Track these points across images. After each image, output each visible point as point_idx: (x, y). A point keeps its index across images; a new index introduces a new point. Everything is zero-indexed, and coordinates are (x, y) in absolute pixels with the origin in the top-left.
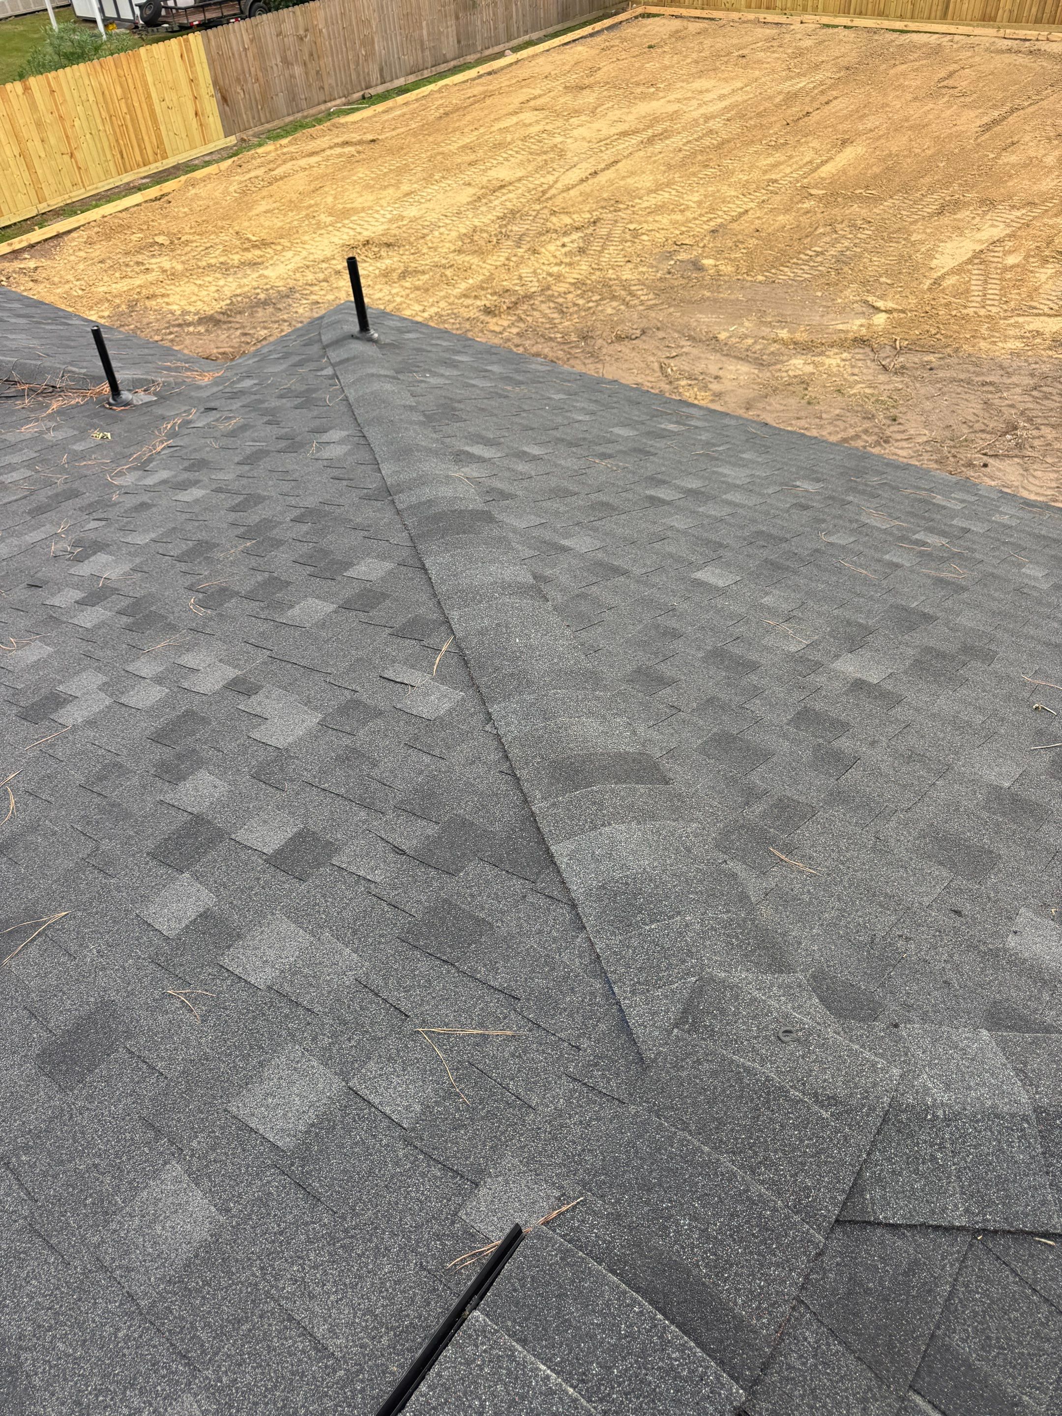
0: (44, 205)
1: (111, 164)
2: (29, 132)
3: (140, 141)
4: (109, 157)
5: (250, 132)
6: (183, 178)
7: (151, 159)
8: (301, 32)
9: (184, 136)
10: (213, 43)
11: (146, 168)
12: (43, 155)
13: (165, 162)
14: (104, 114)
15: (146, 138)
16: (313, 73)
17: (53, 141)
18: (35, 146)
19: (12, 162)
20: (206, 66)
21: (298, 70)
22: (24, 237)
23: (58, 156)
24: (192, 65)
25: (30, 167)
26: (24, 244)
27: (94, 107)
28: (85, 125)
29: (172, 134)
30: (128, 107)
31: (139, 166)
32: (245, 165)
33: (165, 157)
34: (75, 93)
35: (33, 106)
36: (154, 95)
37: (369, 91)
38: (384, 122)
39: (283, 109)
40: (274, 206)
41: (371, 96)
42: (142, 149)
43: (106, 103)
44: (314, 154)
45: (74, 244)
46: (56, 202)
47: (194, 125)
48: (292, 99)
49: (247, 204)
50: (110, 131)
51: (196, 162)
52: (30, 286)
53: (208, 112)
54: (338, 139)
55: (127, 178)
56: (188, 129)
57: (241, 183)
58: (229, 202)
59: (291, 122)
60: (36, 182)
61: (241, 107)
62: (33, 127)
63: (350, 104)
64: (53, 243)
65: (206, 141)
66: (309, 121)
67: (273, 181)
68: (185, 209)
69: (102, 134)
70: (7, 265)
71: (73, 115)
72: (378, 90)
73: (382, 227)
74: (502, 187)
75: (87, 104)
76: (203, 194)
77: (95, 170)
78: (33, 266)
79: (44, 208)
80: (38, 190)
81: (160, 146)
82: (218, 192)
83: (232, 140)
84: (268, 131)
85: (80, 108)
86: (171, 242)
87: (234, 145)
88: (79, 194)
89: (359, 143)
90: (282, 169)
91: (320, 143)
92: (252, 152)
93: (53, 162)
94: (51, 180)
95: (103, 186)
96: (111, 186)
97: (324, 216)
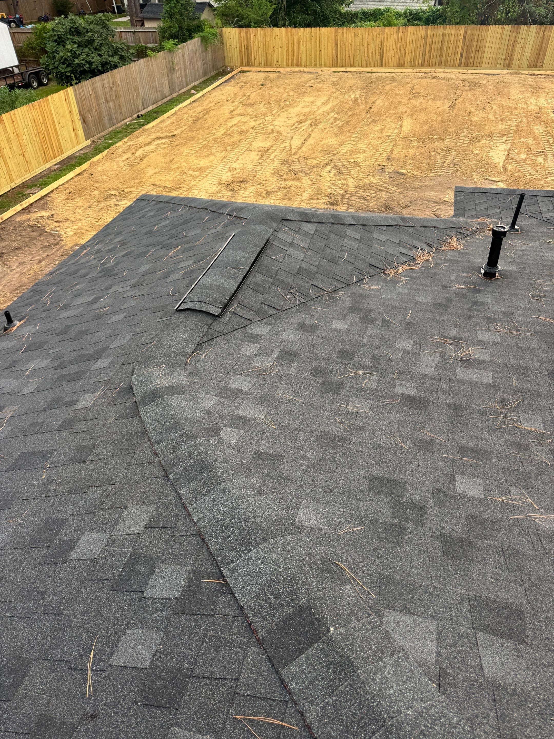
3: (52, 145)
4: (39, 154)
5: (96, 137)
7: (57, 154)
8: (111, 86)
9: (69, 141)
10: (77, 92)
11: (55, 160)
14: (36, 132)
16: (117, 106)
17: (15, 149)
18: (7, 152)
20: (76, 104)
21: (111, 104)
23: (17, 156)
24: (70, 104)
25: (6, 163)
26: (27, 204)
27: (31, 129)
28: (28, 139)
29: (64, 141)
31: (52, 159)
33: (62, 153)
34: (23, 121)
35: (5, 130)
36: (56, 121)
37: (140, 113)
38: (166, 127)
39: (107, 125)
40: (157, 170)
41: (142, 115)
42: (53, 150)
43: (36, 126)
44: (148, 144)
45: (59, 201)
46: (18, 182)
47: (73, 135)
48: (111, 119)
49: (139, 171)
50: (39, 141)
51: (77, 154)
52: (57, 224)
53: (78, 128)
54: (153, 136)
55: (48, 166)
56: (71, 138)
57: (123, 161)
58: (127, 171)
59: (112, 131)
60: (9, 171)
61: (91, 124)
62: (6, 141)
63: (133, 120)
64: (42, 202)
65: (78, 144)
66: (119, 129)
67: (141, 159)
68: (105, 177)
69: (36, 143)
70: (29, 216)
71: (23, 133)
72: (143, 112)
73: (229, 174)
74: (268, 150)
75: (28, 127)
76: (107, 169)
77: (34, 162)
78: (47, 214)
79: (13, 185)
80: (10, 176)
81: (60, 147)
82: (115, 167)
83: (89, 142)
84: (103, 136)
85: (25, 130)
86: (120, 193)
87: (91, 145)
88: (28, 176)
89: (166, 137)
90: (139, 153)
91: (143, 139)
92: (114, 146)
93: (15, 160)
94: (15, 170)
95: (38, 171)
96: (42, 171)
97: (191, 172)
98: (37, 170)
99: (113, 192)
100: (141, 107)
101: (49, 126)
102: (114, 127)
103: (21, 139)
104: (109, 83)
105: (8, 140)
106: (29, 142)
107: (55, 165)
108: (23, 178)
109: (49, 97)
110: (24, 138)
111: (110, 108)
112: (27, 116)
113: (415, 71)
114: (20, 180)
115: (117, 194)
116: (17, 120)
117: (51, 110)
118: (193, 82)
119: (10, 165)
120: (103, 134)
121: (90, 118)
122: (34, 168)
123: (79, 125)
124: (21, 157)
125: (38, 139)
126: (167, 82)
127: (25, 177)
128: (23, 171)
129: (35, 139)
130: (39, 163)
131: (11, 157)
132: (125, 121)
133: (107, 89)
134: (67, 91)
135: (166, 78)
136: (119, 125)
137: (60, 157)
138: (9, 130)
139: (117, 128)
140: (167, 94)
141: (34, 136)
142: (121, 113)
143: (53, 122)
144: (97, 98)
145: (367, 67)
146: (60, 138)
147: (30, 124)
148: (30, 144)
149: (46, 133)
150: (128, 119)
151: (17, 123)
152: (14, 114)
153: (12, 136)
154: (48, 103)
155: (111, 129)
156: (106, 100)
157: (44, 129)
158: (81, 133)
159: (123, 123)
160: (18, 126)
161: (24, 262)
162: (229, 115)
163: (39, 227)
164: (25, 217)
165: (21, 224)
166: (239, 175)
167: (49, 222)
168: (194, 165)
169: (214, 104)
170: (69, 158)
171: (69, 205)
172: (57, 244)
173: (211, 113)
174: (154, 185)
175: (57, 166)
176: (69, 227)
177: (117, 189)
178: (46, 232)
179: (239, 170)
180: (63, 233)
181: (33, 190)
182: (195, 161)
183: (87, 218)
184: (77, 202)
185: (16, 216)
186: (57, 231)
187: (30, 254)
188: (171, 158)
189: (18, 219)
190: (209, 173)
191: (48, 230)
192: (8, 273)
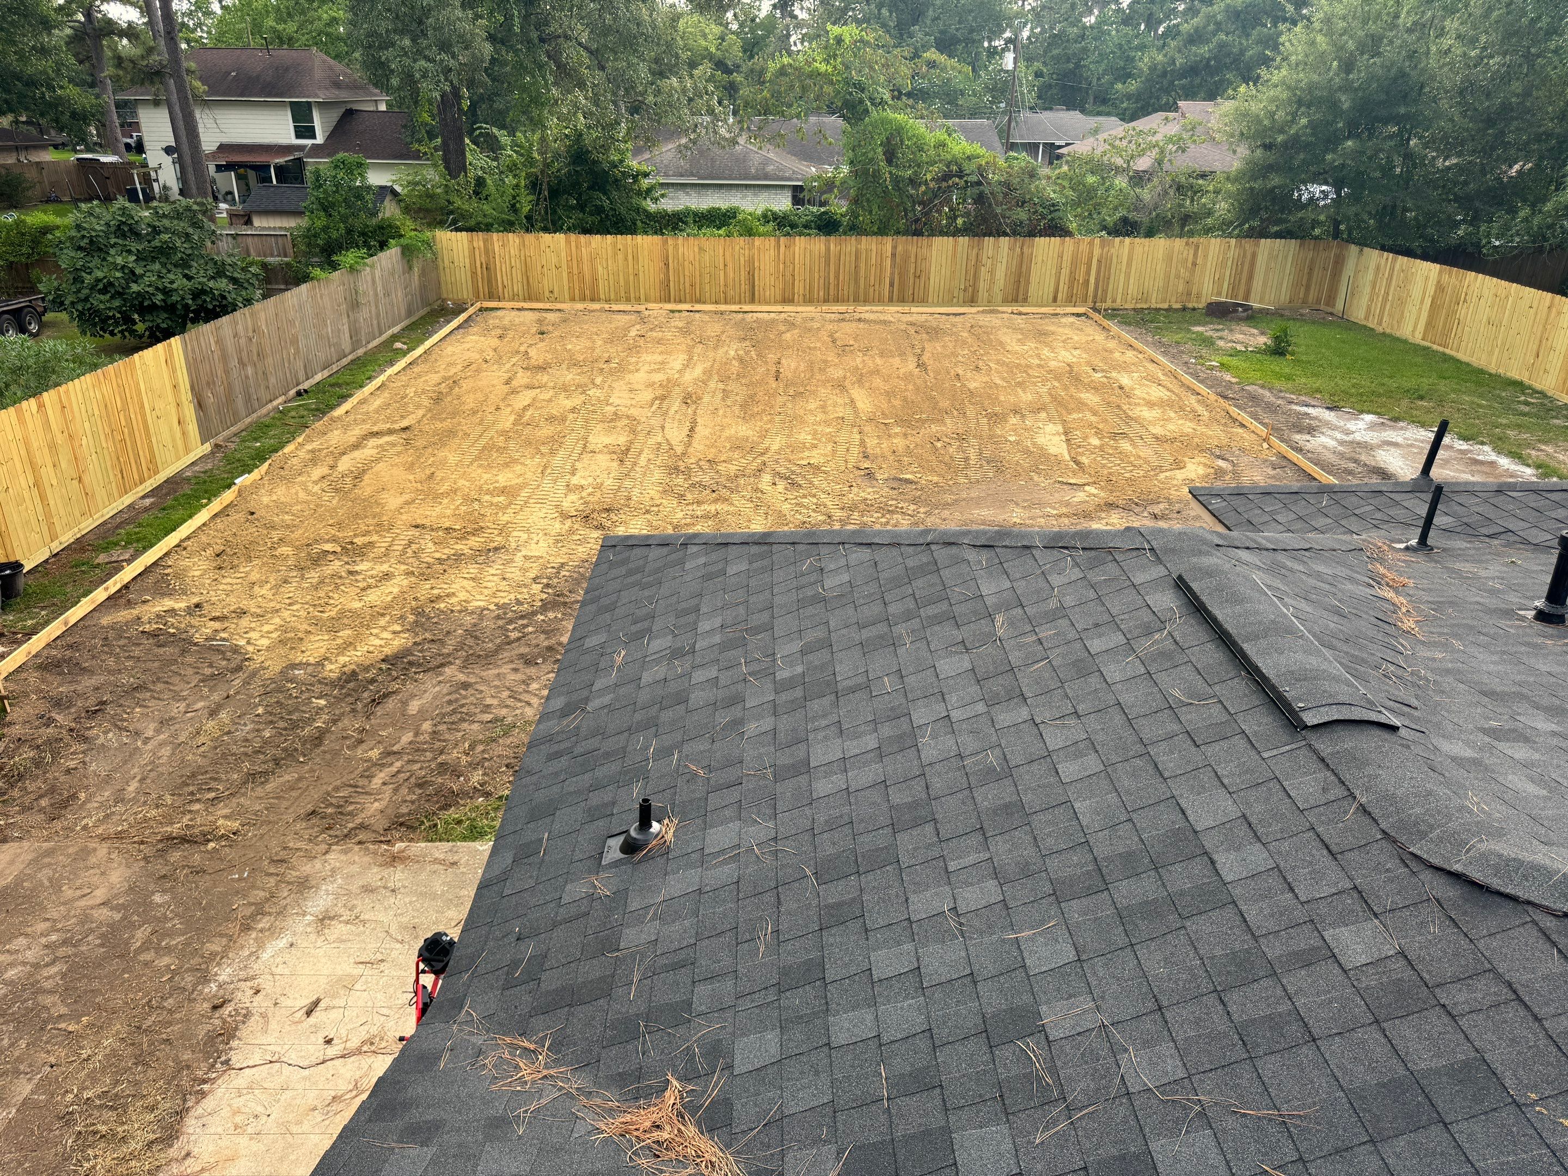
0: (56, 543)
1: (114, 485)
2: (43, 457)
3: (136, 455)
4: (111, 476)
5: (221, 437)
7: (145, 473)
8: (251, 334)
9: (171, 447)
10: (190, 346)
11: (143, 486)
13: (158, 475)
14: (107, 430)
15: (141, 453)
16: (260, 373)
17: (63, 466)
18: (48, 474)
19: (26, 495)
20: (185, 372)
21: (250, 370)
23: (68, 482)
24: (174, 370)
25: (43, 497)
27: (99, 422)
29: (161, 445)
30: (126, 420)
31: (136, 485)
33: (156, 472)
34: (83, 407)
35: (47, 424)
37: (301, 387)
38: (377, 411)
39: (243, 412)
40: (407, 497)
41: (306, 391)
42: (139, 465)
43: (108, 416)
44: (356, 446)
45: (197, 573)
46: (67, 538)
47: (178, 435)
48: (248, 399)
49: (364, 500)
50: (112, 449)
51: (188, 474)
52: (217, 625)
53: (188, 419)
54: (357, 431)
55: (127, 500)
56: (174, 440)
57: (316, 483)
58: (334, 502)
59: (251, 424)
60: (48, 515)
61: (212, 411)
62: (46, 450)
63: (290, 401)
64: (151, 579)
65: (187, 451)
66: (267, 420)
67: (358, 476)
68: (286, 517)
69: (105, 452)
70: (135, 612)
71: (81, 432)
72: (306, 385)
73: (573, 497)
74: (628, 450)
75: (92, 419)
76: (283, 499)
77: (100, 494)
78: (183, 605)
79: (56, 547)
80: (51, 526)
81: (152, 459)
82: (302, 495)
83: (207, 447)
84: (235, 435)
85: (87, 425)
86: (343, 548)
87: (212, 453)
88: (88, 525)
89: (390, 432)
90: (345, 464)
91: (336, 437)
92: (280, 453)
93: (64, 490)
94: (62, 512)
95: (109, 512)
96: (115, 511)
97: (487, 498)
98: (105, 511)
99: (328, 547)
100: (301, 375)
101: (133, 416)
102: (255, 415)
103: (77, 444)
104: (246, 329)
105: (53, 447)
106: (93, 451)
107: (143, 497)
108: (76, 530)
109: (136, 356)
110: (84, 442)
111: (247, 377)
112: (92, 394)
113: (819, 309)
114: (70, 534)
115: (339, 549)
116: (71, 404)
117: (138, 384)
118: (389, 328)
119: (52, 503)
120: (233, 429)
121: (210, 399)
122: (101, 506)
123: (190, 412)
124: (75, 482)
125: (111, 443)
126: (346, 327)
127: (82, 526)
128: (77, 514)
129: (104, 445)
130: (109, 495)
131: (54, 482)
132: (275, 403)
133: (243, 341)
134: (170, 345)
135: (345, 320)
136: (264, 411)
137: (152, 481)
138: (54, 426)
139: (260, 417)
140: (347, 351)
141: (102, 437)
142: (268, 387)
143: (142, 407)
144: (224, 357)
145: (726, 303)
146: (154, 440)
147: (97, 412)
148: (94, 456)
149: (126, 430)
150: (280, 400)
151: (72, 412)
152: (67, 392)
153: (60, 439)
154: (133, 367)
155: (248, 420)
156: (241, 361)
157: (123, 423)
158: (193, 428)
159: (270, 406)
160: (74, 417)
161: (171, 718)
162: (506, 389)
163: (173, 635)
164: (124, 615)
165: (119, 630)
166: (596, 499)
167: (195, 621)
168: (486, 483)
169: (459, 367)
170: (173, 483)
171: (229, 580)
172: (239, 668)
173: (466, 385)
174: (416, 527)
175: (148, 502)
176: (253, 629)
177: (334, 540)
178: (195, 644)
179: (590, 490)
180: (242, 642)
181: (116, 554)
182: (486, 476)
183: (290, 604)
184: (247, 573)
185: (96, 614)
186: (223, 639)
187: (177, 697)
188: (428, 472)
189: (105, 621)
190: (529, 497)
191: (198, 638)
192: (137, 748)
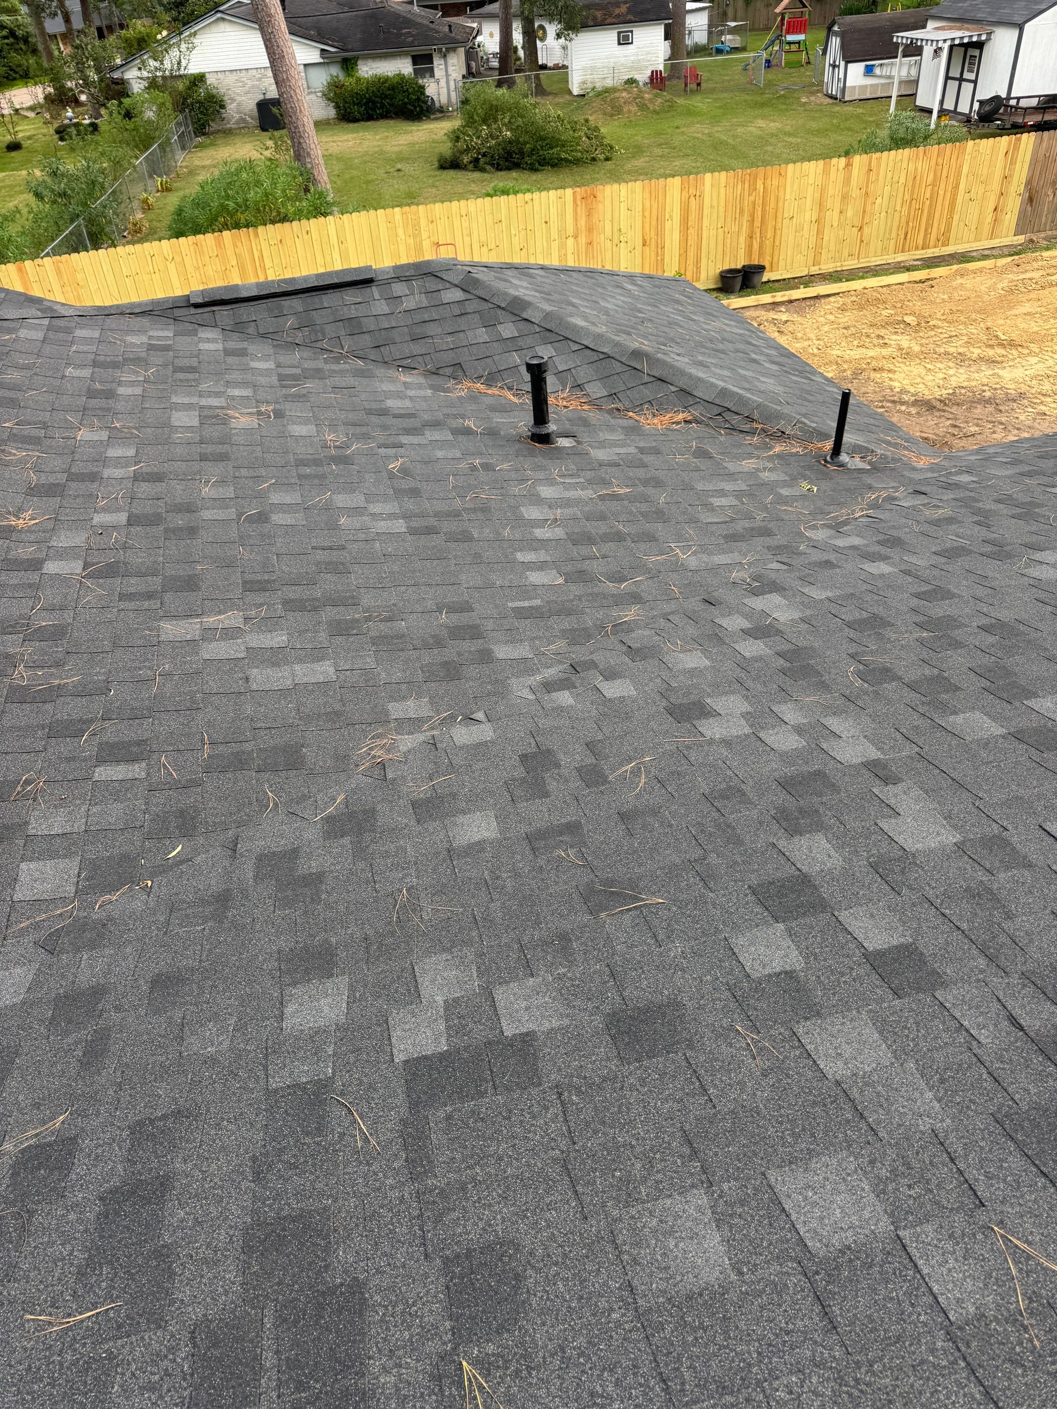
0: (817, 267)
1: (893, 242)
2: (834, 204)
3: (929, 225)
4: (894, 235)
5: (1043, 235)
6: (955, 267)
7: (932, 244)
9: (973, 228)
10: (1044, 145)
11: (923, 252)
12: (835, 225)
13: (943, 249)
14: (907, 197)
15: (936, 224)
17: (850, 213)
18: (833, 216)
19: (806, 227)
20: (1026, 166)
22: (787, 293)
23: (848, 228)
24: (1013, 162)
25: (820, 232)
26: (786, 299)
27: (901, 189)
28: (885, 204)
29: (962, 224)
30: (932, 195)
31: (917, 248)
32: (1023, 266)
33: (946, 244)
34: (890, 174)
35: (847, 181)
36: (962, 186)
40: (1037, 310)
42: (928, 233)
43: (913, 187)
45: (827, 307)
46: (828, 267)
49: (1010, 303)
50: (905, 213)
53: (1008, 209)
55: (900, 257)
56: (980, 222)
57: (1012, 281)
58: (991, 297)
60: (818, 247)
61: (1044, 210)
62: (838, 199)
64: (808, 302)
65: (992, 236)
67: (1046, 286)
68: (944, 296)
70: (765, 314)
75: (895, 186)
76: (969, 285)
77: (875, 245)
78: (785, 319)
79: (815, 270)
80: (817, 254)
81: (946, 233)
82: (985, 286)
83: (1018, 239)
86: (918, 324)
87: (1020, 245)
88: (851, 264)
93: (841, 232)
95: (876, 261)
103: (869, 202)
106: (884, 210)
107: (916, 259)
108: (839, 264)
110: (879, 201)
114: (832, 265)
115: (914, 323)
116: (878, 170)
119: (826, 238)
121: (1048, 199)
122: (871, 254)
124: (855, 230)
127: (846, 263)
128: (846, 254)
130: (885, 249)
134: (1019, 140)
138: (854, 182)
146: (956, 217)
154: (962, 152)
171: (830, 316)
177: (923, 317)
184: (844, 316)
189: (749, 313)
